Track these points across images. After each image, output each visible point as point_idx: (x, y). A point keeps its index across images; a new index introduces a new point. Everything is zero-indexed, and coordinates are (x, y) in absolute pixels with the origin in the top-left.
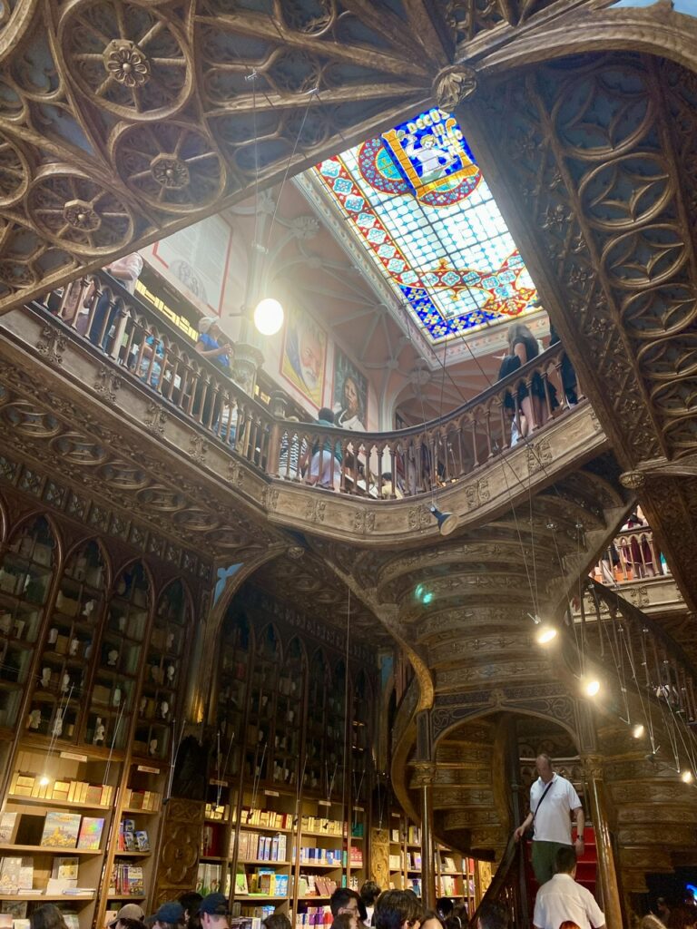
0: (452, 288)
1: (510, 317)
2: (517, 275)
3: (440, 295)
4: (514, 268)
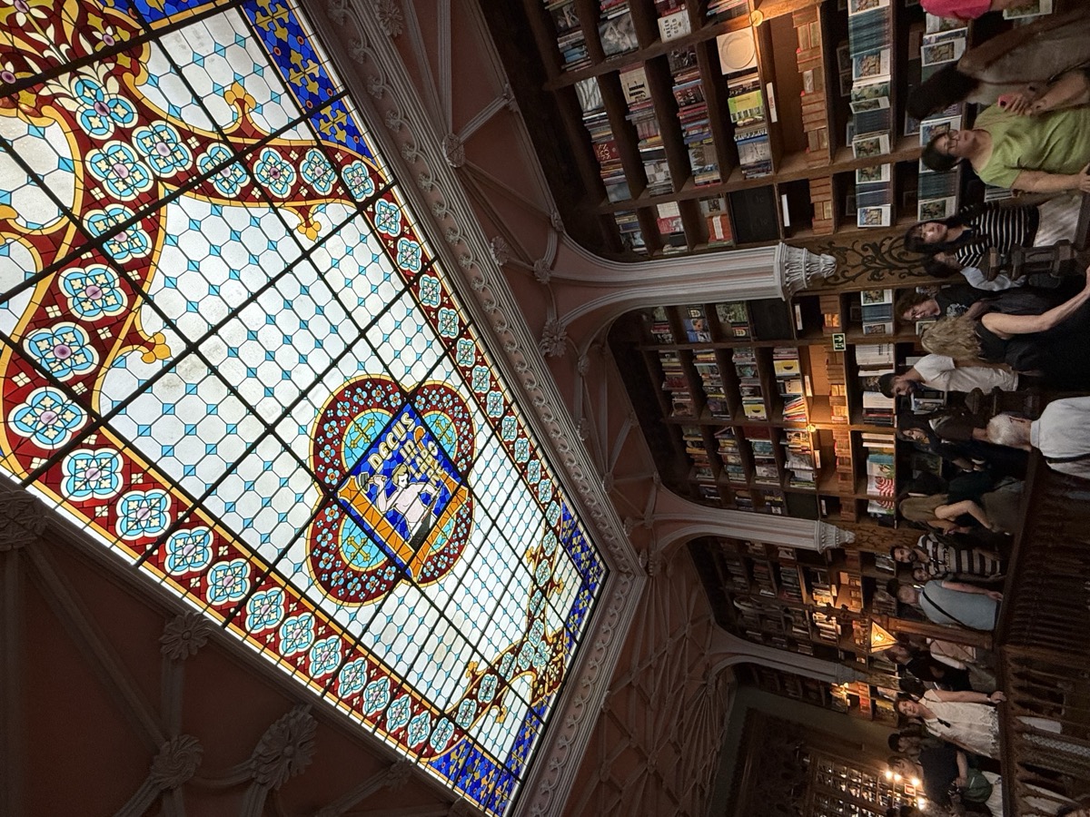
0: (494, 702)
1: (556, 690)
2: (543, 621)
3: (486, 730)
4: (539, 612)
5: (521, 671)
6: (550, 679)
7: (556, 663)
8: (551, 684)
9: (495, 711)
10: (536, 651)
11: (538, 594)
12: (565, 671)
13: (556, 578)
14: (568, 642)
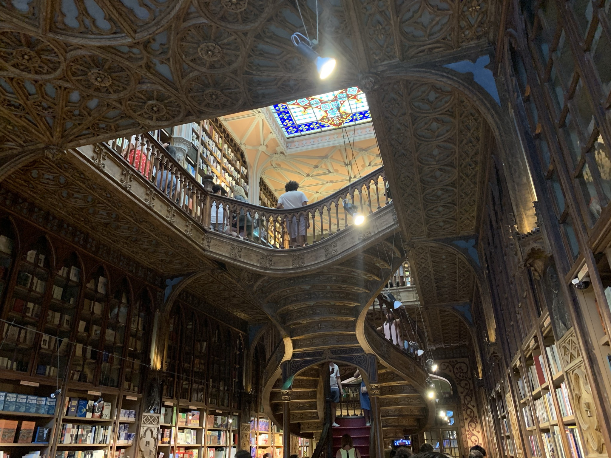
0: (303, 107)
1: (334, 127)
2: (342, 104)
3: (295, 110)
4: (341, 100)
5: (320, 108)
6: (333, 121)
7: (339, 120)
8: (333, 123)
9: (303, 109)
10: (332, 109)
11: (345, 95)
12: (343, 125)
13: (358, 97)
14: (351, 119)
